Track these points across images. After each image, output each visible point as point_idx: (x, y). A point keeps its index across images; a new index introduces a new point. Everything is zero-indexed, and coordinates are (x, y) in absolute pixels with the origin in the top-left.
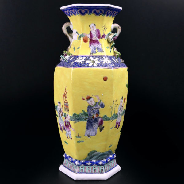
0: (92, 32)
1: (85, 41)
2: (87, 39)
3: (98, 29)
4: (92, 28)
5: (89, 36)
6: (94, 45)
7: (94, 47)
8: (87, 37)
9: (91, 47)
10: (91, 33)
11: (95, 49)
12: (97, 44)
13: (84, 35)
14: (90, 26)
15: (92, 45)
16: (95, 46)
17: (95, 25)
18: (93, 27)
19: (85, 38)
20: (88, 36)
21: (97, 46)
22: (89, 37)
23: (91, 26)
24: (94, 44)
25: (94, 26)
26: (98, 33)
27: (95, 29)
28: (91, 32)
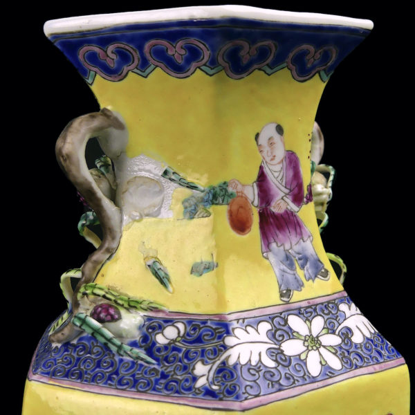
0: (267, 170)
1: (240, 225)
2: (248, 212)
3: (294, 150)
4: (266, 149)
5: (252, 194)
6: (282, 245)
7: (283, 255)
8: (246, 199)
9: (271, 255)
10: (262, 178)
11: (291, 266)
12: (293, 232)
13: (230, 190)
14: (257, 136)
15: (274, 245)
16: (287, 246)
17: (280, 130)
18: (271, 143)
19: (235, 208)
20: (250, 197)
21: (297, 248)
22: (256, 202)
23: (263, 140)
24: (280, 236)
25: (277, 137)
26: (291, 173)
27: (280, 153)
28: (261, 168)
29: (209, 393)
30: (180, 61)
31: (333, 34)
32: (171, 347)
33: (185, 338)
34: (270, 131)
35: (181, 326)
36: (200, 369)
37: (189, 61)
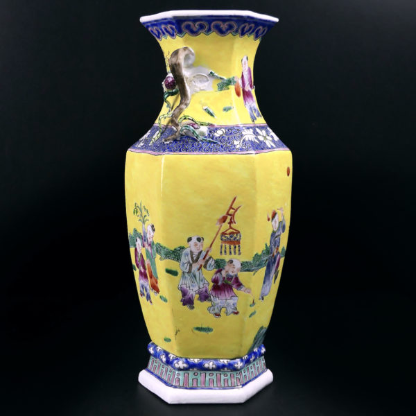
0: (244, 74)
4: (244, 66)
10: (243, 77)
13: (235, 80)
14: (242, 60)
15: (247, 103)
16: (250, 104)
17: (247, 58)
18: (245, 63)
22: (241, 86)
23: (243, 62)
24: (248, 99)
28: (242, 73)
29: (241, 150)
30: (224, 30)
31: (268, 23)
32: (222, 136)
33: (226, 133)
34: (245, 59)
35: (224, 130)
36: (236, 143)
37: (227, 30)
